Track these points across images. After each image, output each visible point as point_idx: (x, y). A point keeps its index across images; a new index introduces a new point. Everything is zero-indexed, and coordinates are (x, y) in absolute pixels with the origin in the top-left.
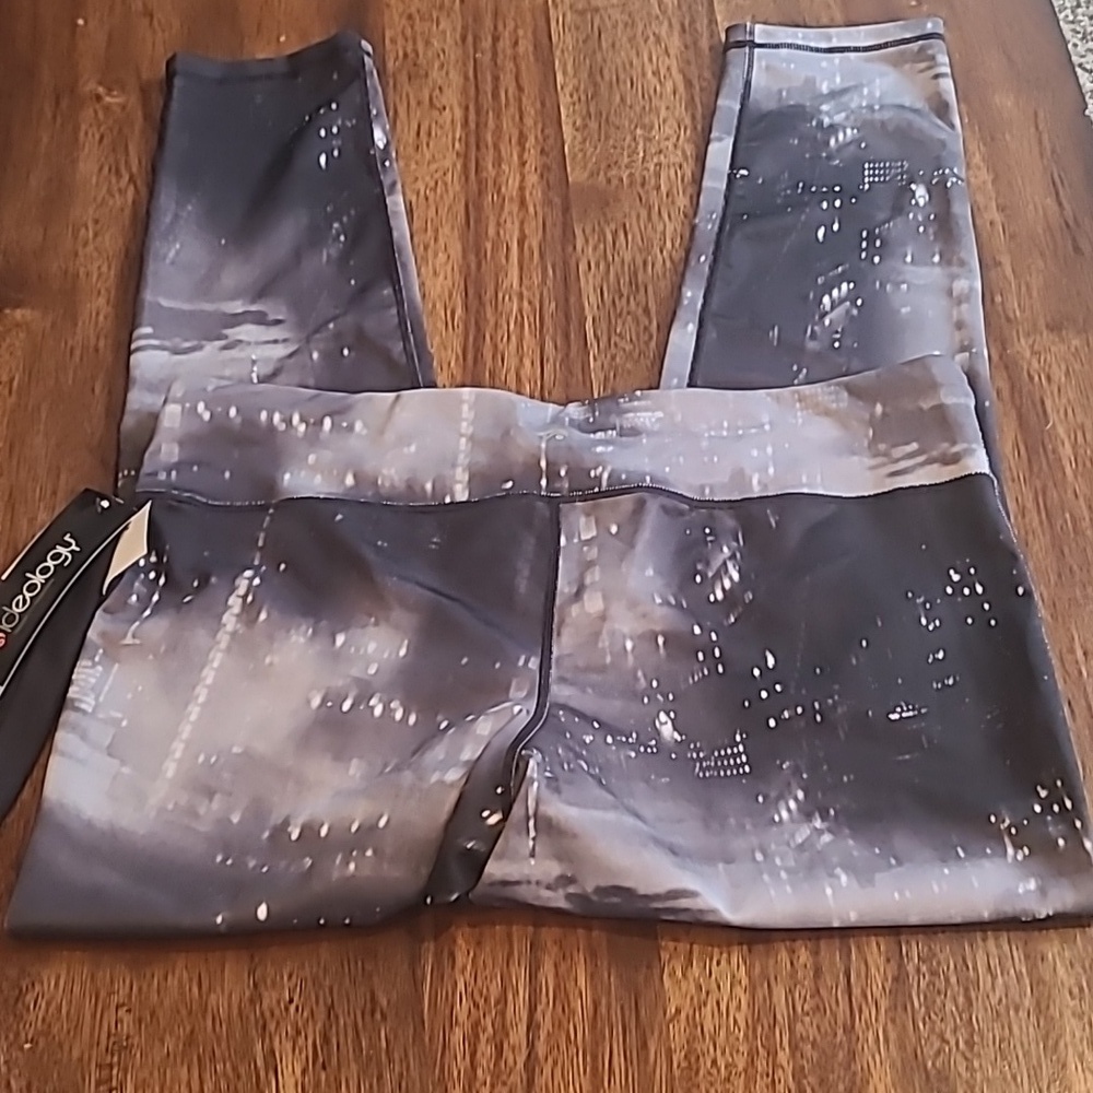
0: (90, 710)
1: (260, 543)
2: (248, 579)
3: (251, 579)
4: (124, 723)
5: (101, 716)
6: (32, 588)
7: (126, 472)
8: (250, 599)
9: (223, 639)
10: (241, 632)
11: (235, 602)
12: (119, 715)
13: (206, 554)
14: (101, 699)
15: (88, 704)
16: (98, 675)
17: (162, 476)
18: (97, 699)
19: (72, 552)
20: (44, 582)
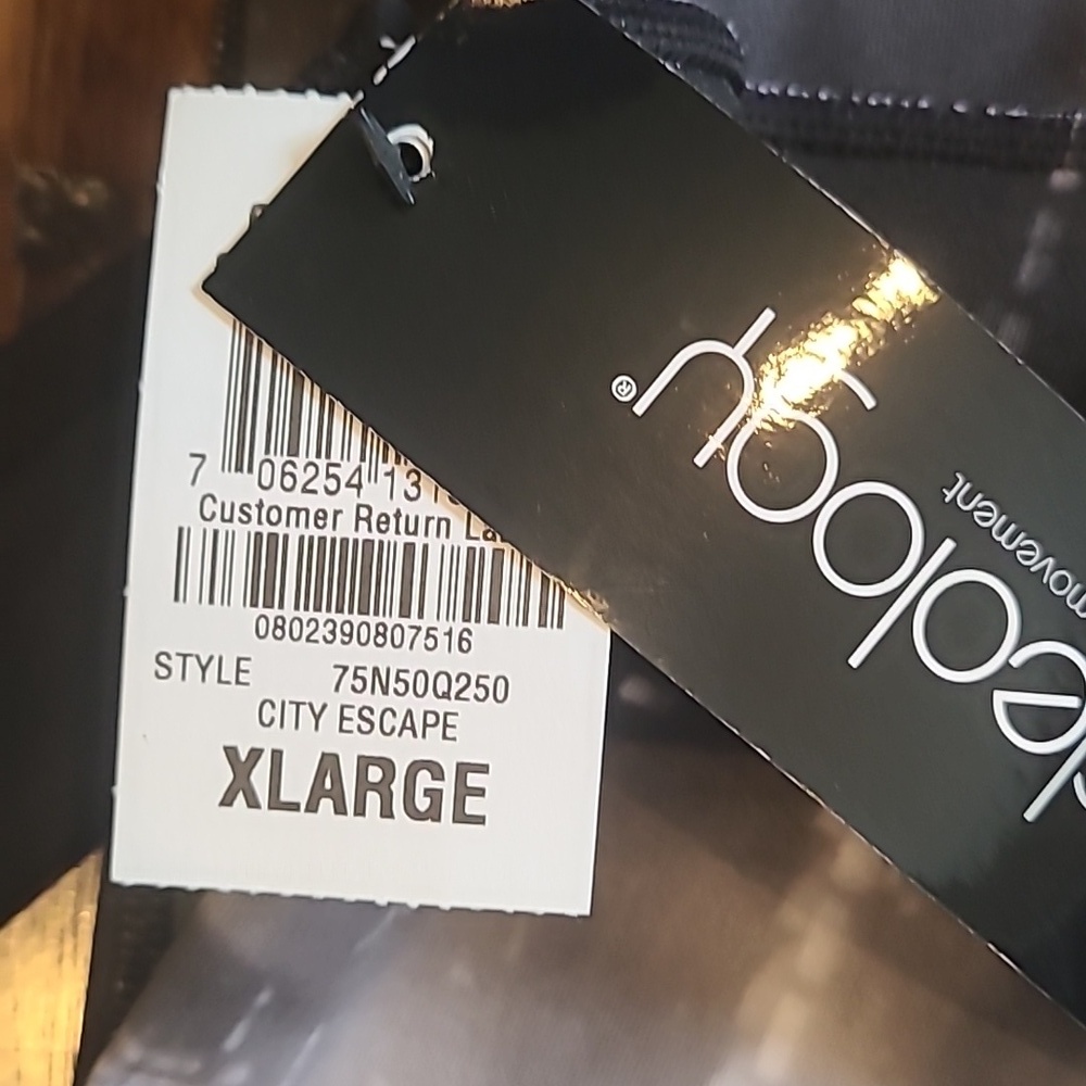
20: (948, 546)
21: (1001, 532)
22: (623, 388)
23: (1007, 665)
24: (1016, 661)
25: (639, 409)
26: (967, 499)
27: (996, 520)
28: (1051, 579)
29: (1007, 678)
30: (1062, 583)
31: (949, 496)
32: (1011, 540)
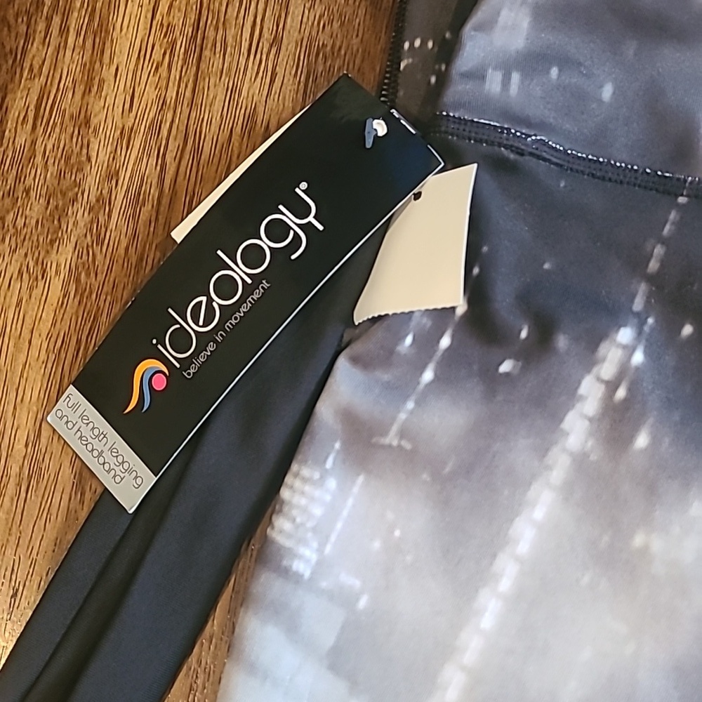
0: (307, 574)
1: (653, 266)
2: (625, 347)
3: (630, 350)
4: (363, 603)
5: (324, 584)
6: (225, 287)
7: (417, 43)
8: (621, 393)
9: (559, 466)
10: (593, 457)
11: (591, 392)
12: (357, 583)
13: (546, 266)
14: (328, 549)
15: (303, 560)
16: (328, 498)
17: (494, 83)
18: (320, 550)
19: (307, 228)
20: (249, 281)
21: (252, 298)
22: (304, 185)
23: (214, 301)
24: (214, 304)
25: (297, 190)
26: (262, 287)
27: (255, 297)
28: (237, 315)
29: (210, 300)
30: (236, 318)
31: (264, 282)
32: (250, 302)
